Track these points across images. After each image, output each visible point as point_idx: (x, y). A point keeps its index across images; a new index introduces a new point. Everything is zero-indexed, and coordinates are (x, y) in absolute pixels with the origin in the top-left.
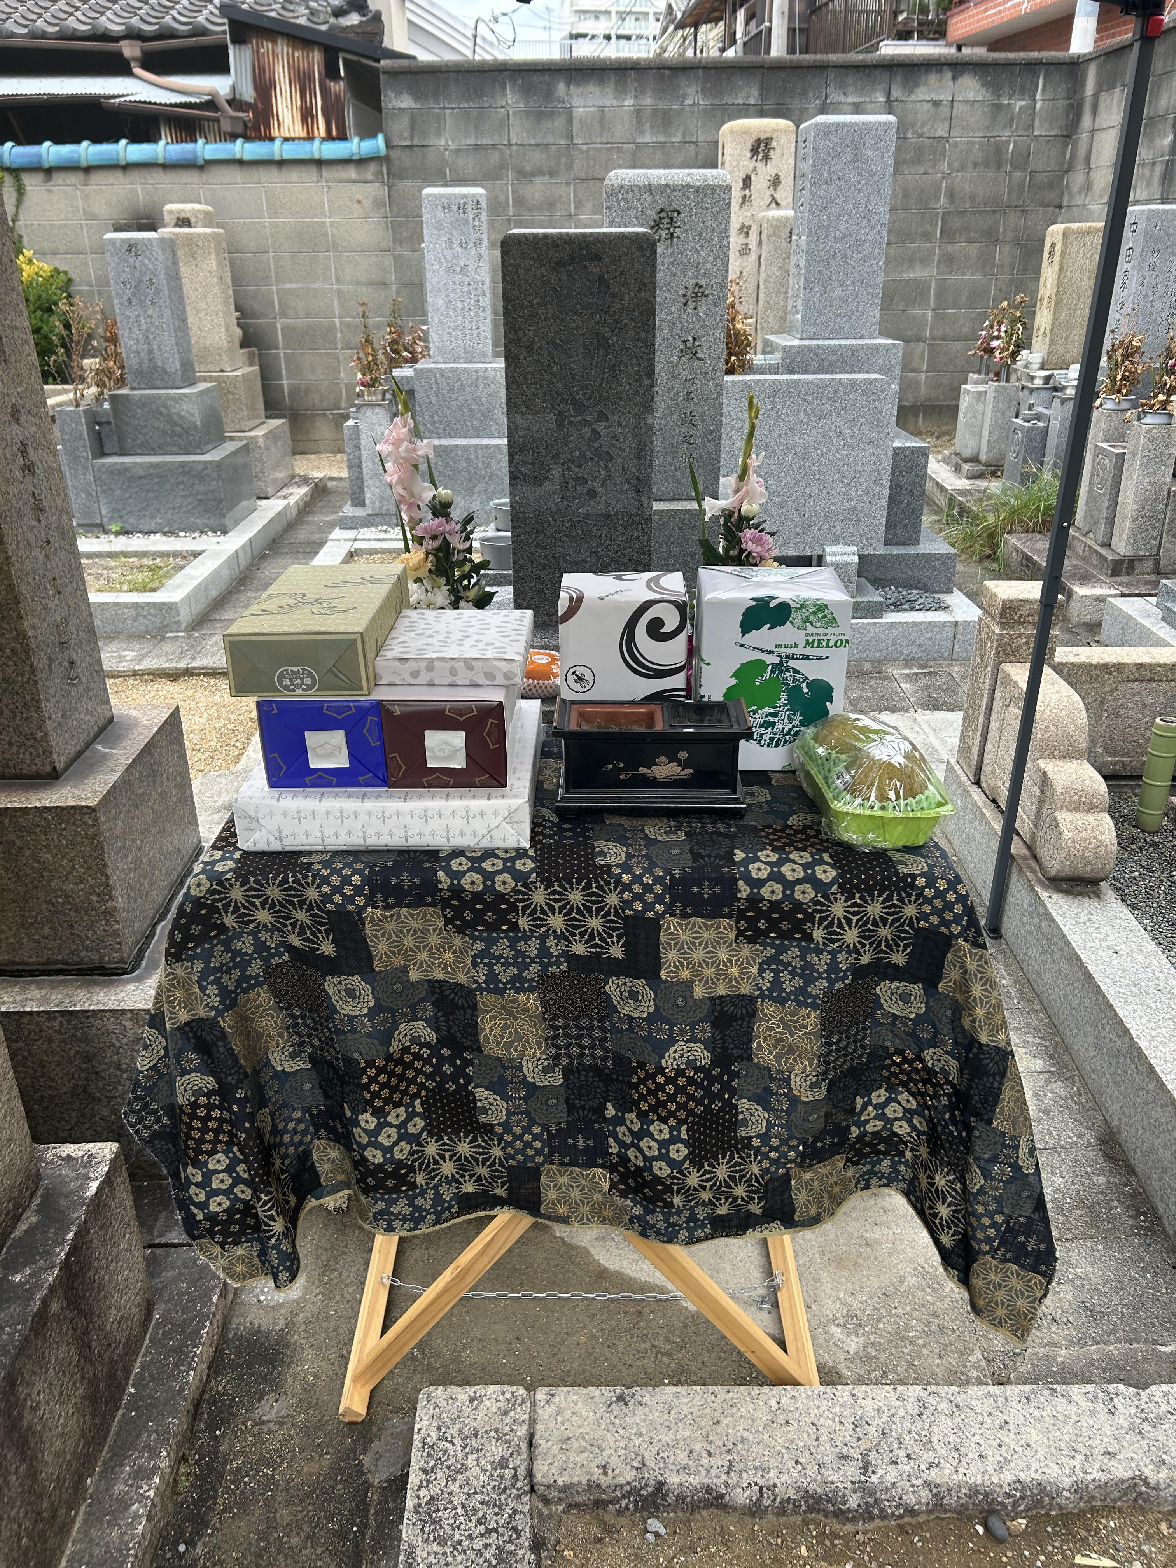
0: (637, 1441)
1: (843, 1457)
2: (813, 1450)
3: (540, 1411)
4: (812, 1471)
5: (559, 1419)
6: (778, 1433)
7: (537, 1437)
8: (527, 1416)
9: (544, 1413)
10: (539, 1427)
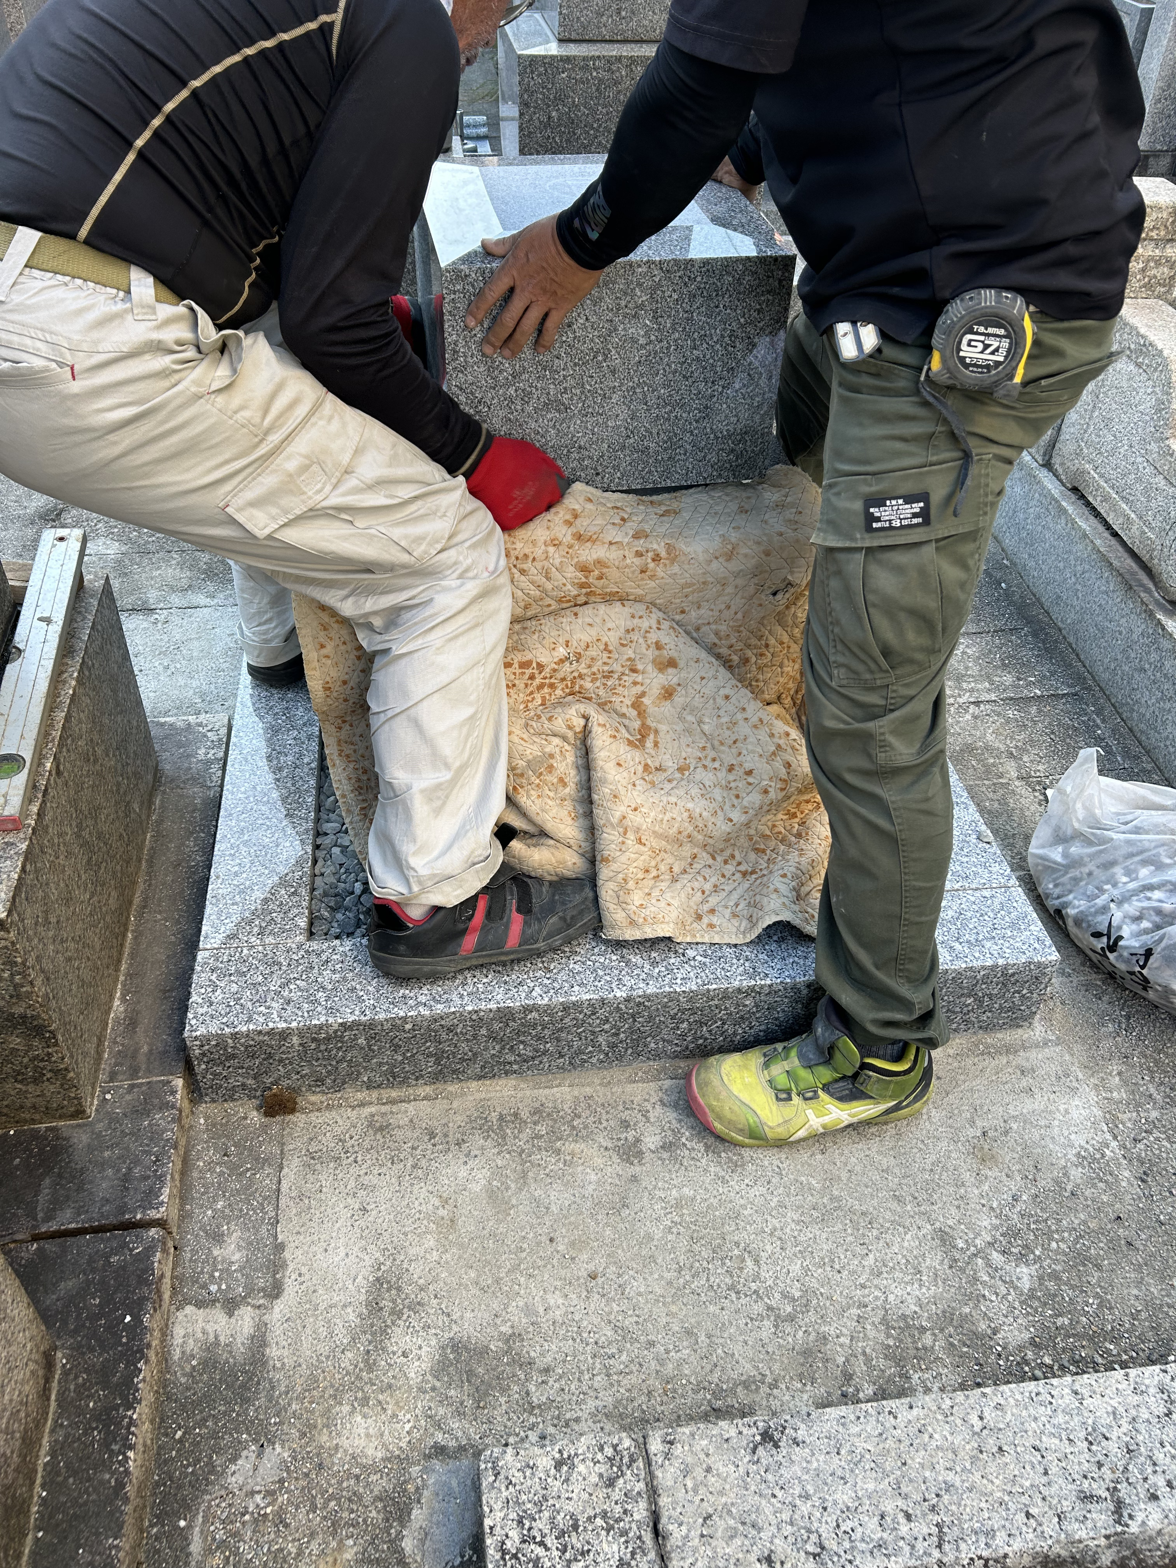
0: (805, 1508)
1: (1087, 1498)
2: (1046, 1492)
3: (659, 1473)
4: (1050, 1527)
5: (690, 1484)
6: (992, 1468)
7: (664, 1520)
8: (641, 1486)
9: (666, 1476)
10: (664, 1501)
